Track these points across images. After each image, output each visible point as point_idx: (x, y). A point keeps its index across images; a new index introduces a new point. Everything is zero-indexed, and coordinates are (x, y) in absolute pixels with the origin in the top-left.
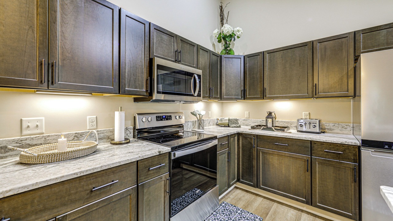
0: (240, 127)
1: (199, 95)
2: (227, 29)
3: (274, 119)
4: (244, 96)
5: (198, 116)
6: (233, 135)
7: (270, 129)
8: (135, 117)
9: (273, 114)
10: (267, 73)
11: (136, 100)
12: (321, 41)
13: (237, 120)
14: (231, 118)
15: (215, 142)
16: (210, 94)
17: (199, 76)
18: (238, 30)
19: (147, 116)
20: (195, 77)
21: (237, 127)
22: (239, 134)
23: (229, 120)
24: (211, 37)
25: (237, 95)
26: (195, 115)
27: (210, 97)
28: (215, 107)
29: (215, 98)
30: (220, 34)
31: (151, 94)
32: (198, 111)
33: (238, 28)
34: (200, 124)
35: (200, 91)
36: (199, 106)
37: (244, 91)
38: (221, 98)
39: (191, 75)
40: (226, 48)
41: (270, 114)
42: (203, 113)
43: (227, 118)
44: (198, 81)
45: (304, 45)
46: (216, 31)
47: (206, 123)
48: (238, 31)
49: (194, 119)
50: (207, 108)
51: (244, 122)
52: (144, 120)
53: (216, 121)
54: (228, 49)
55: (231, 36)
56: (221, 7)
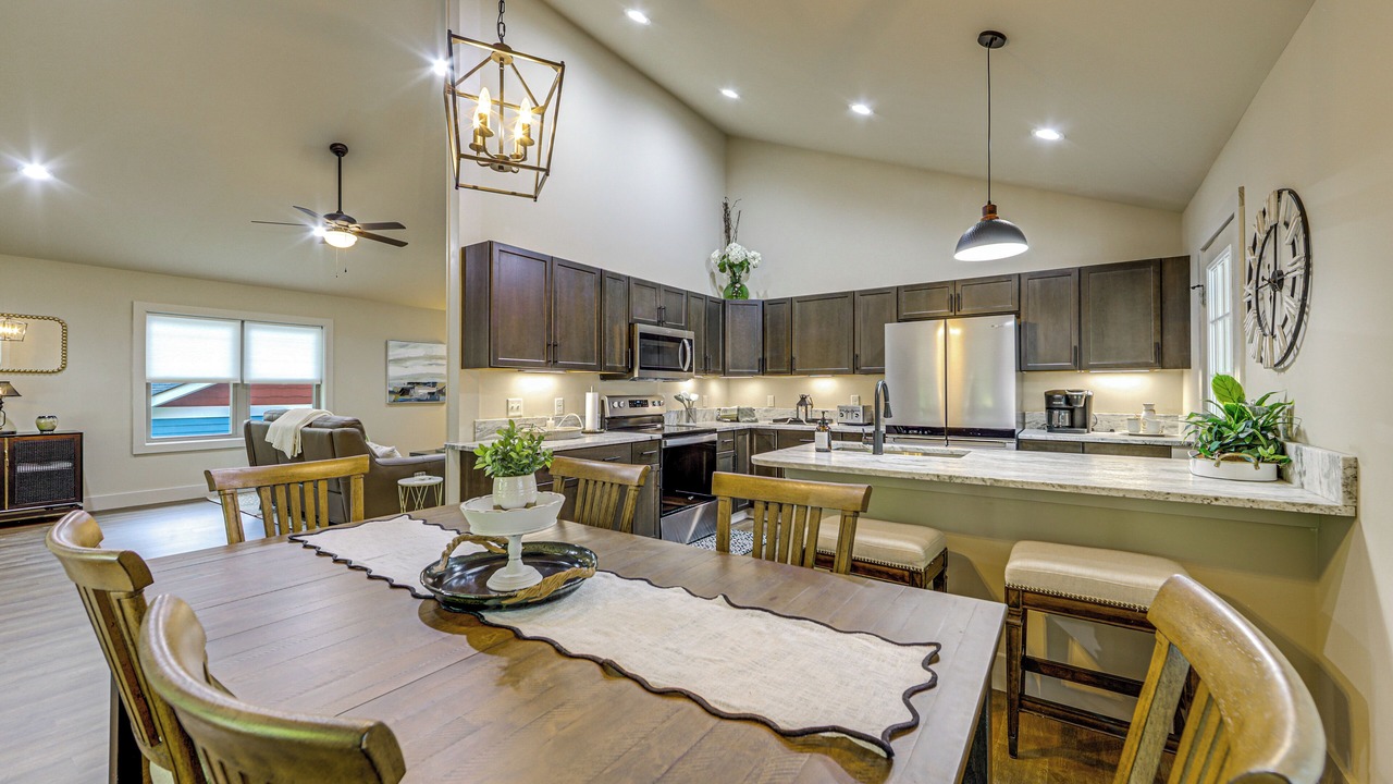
0: (756, 421)
1: (690, 370)
2: (736, 252)
3: (809, 407)
4: (763, 368)
5: (686, 402)
6: (743, 432)
7: (800, 422)
8: (603, 401)
9: (808, 399)
10: (796, 334)
11: (604, 378)
12: (864, 293)
13: (752, 410)
14: (741, 407)
15: (714, 437)
16: (706, 366)
17: (690, 341)
18: (754, 255)
19: (619, 399)
20: (684, 344)
21: (752, 421)
22: (751, 431)
23: (738, 410)
24: (709, 260)
25: (752, 368)
26: (682, 401)
27: (706, 371)
28: (715, 387)
29: (715, 372)
30: (724, 257)
31: (631, 370)
32: (685, 394)
33: (753, 253)
34: (689, 416)
35: (691, 363)
36: (687, 387)
37: (763, 360)
38: (724, 373)
39: (678, 340)
40: (733, 284)
41: (803, 399)
42: (694, 397)
43: (736, 407)
44: (688, 348)
45: (844, 295)
46: (716, 254)
47: (699, 415)
48: (754, 258)
49: (681, 407)
50: (701, 390)
51: (766, 414)
52: (616, 404)
53: (716, 413)
54: (738, 285)
55: (741, 265)
56: (726, 205)
